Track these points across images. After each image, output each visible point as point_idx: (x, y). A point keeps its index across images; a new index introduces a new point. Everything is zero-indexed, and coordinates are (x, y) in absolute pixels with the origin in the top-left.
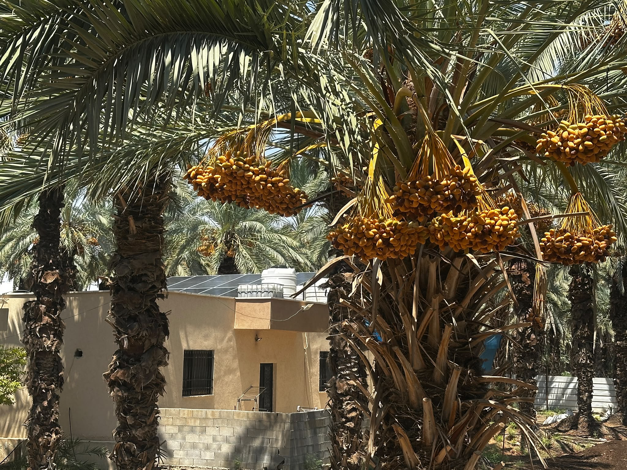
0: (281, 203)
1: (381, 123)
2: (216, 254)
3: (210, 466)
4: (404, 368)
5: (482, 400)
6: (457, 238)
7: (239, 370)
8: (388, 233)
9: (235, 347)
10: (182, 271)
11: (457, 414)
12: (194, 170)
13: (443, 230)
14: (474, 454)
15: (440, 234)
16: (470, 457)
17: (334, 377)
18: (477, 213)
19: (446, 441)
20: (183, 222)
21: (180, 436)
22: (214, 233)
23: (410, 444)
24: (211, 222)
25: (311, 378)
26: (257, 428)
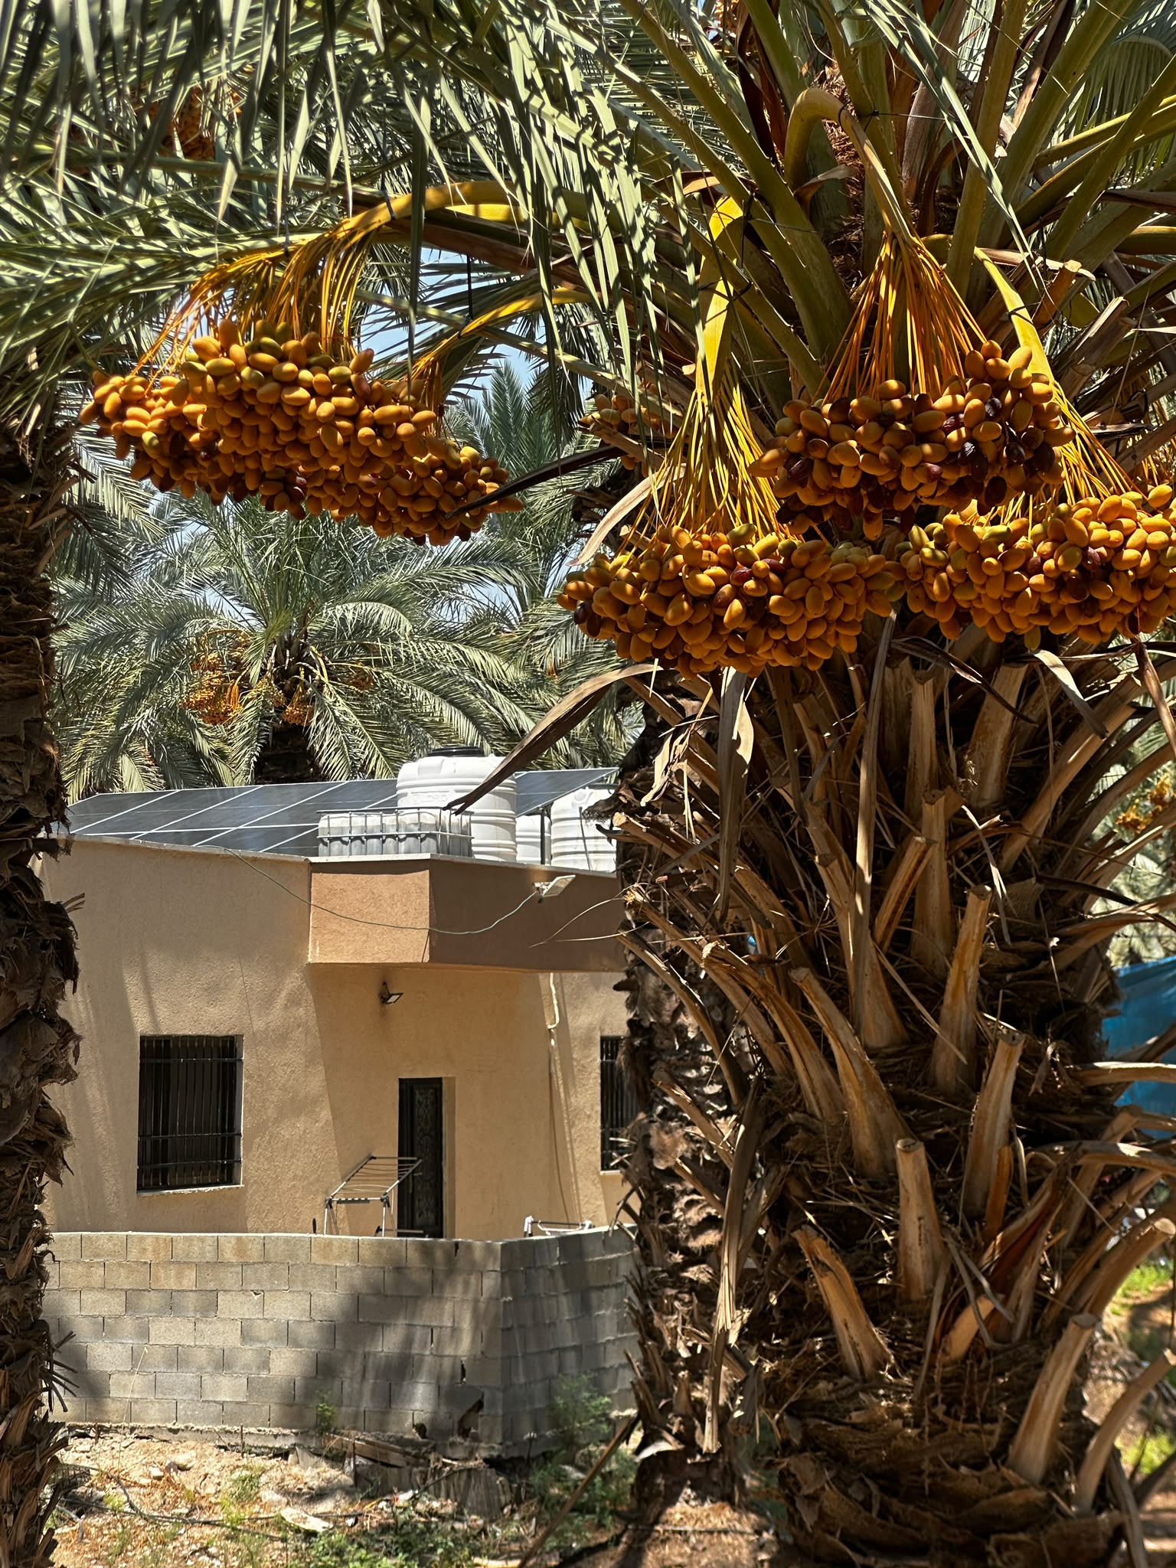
0: (415, 498)
1: (738, 213)
2: (244, 715)
3: (231, 1423)
4: (831, 1041)
5: (1096, 1143)
6: (995, 592)
7: (326, 1104)
8: (763, 580)
9: (312, 1022)
10: (132, 776)
11: (1014, 1195)
12: (115, 389)
13: (950, 568)
14: (1071, 1327)
15: (941, 582)
16: (1058, 1335)
17: (641, 1116)
18: (1063, 507)
19: (976, 1283)
20: (134, 610)
21: (128, 1324)
22: (239, 644)
23: (855, 1297)
24: (226, 607)
25: (571, 1125)
26: (389, 1293)
